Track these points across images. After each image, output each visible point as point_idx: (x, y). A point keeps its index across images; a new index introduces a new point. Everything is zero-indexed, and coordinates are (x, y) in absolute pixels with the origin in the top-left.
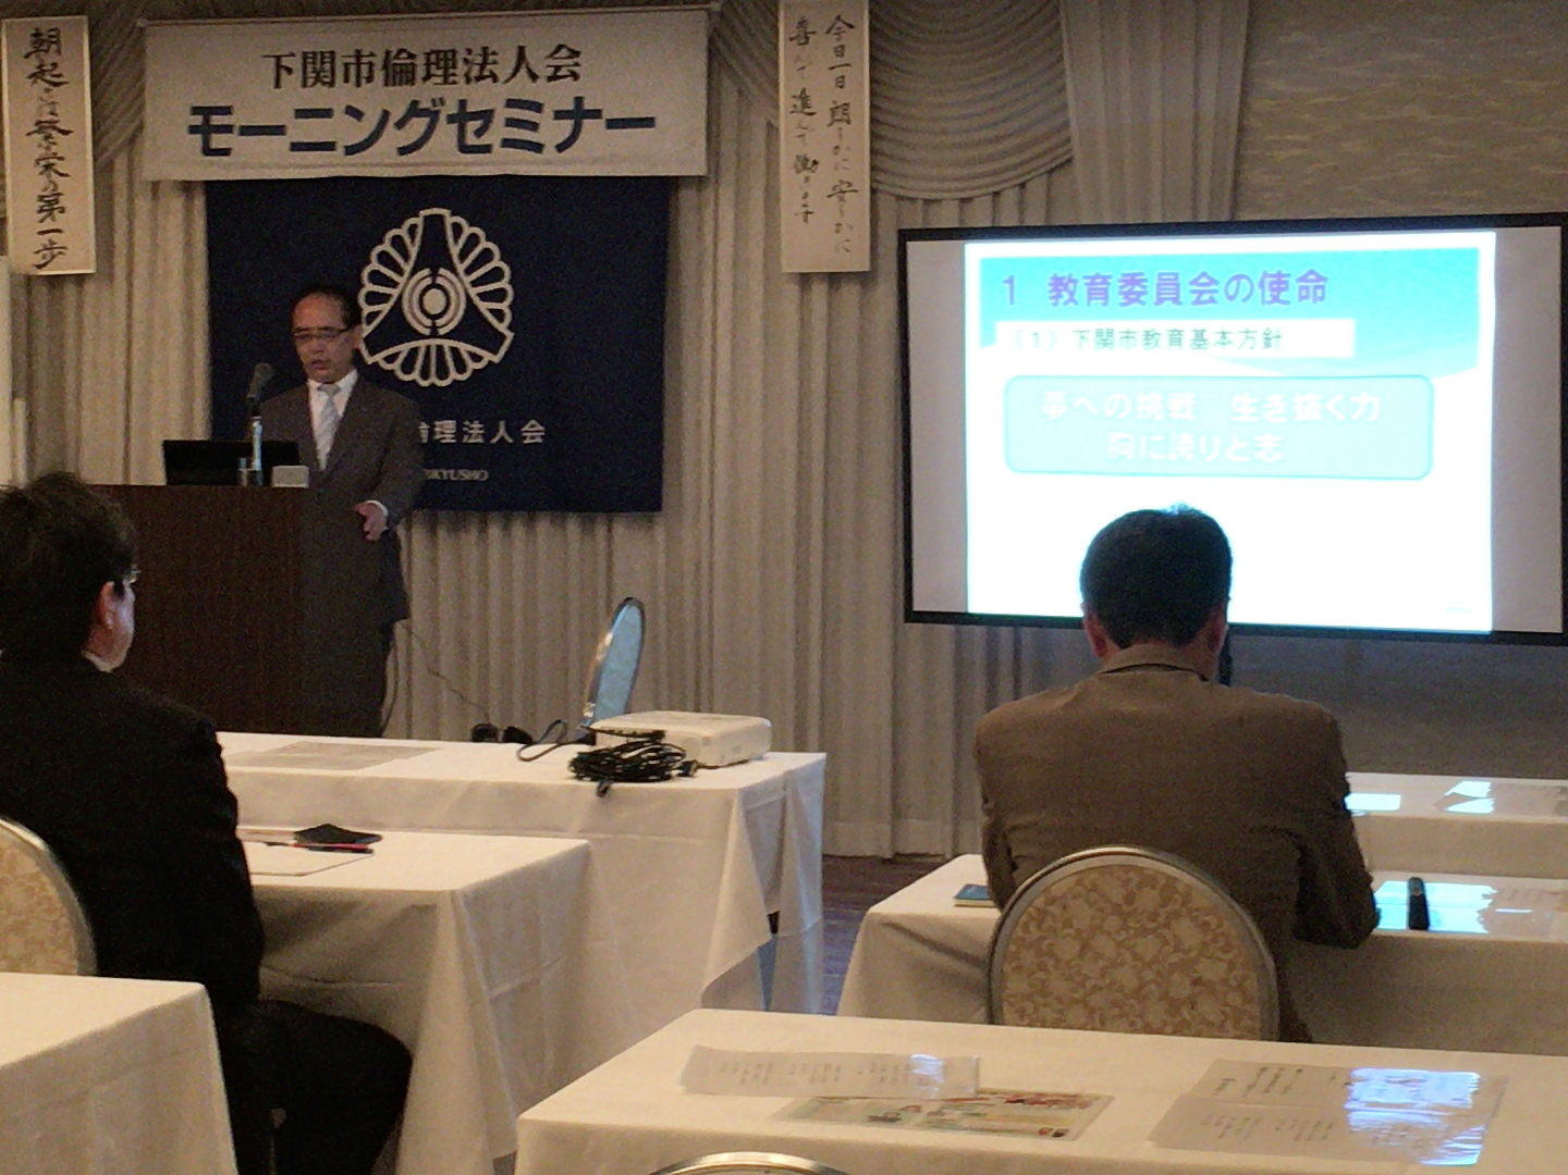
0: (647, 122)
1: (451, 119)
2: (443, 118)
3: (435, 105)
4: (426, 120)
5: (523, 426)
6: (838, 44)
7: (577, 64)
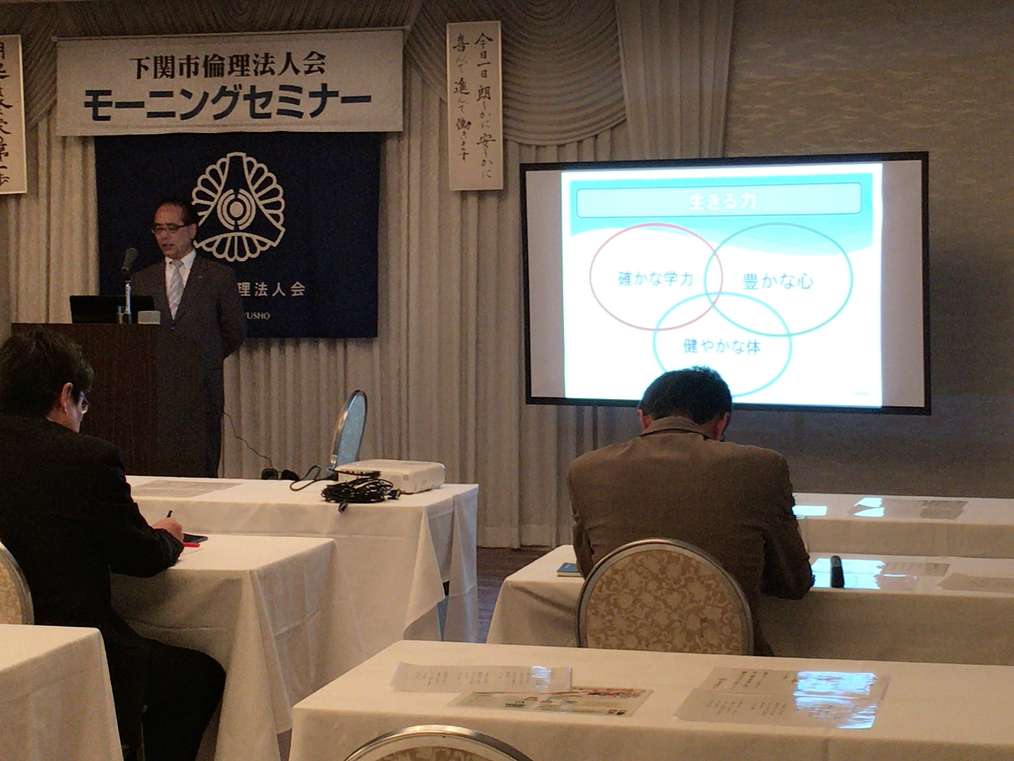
0: (367, 99)
1: (246, 97)
2: (241, 97)
3: (236, 89)
4: (230, 98)
5: (292, 285)
6: (484, 50)
7: (323, 64)
